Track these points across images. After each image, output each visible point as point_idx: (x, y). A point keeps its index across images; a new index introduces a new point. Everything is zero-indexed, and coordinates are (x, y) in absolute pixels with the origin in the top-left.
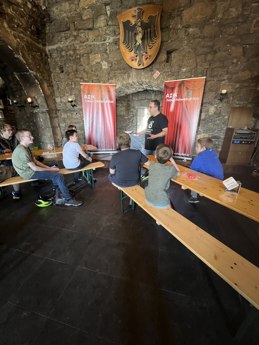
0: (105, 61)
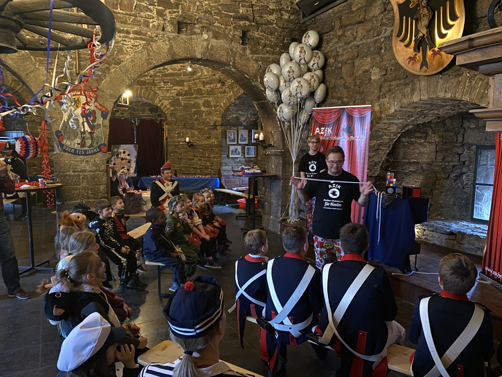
0: (376, 67)
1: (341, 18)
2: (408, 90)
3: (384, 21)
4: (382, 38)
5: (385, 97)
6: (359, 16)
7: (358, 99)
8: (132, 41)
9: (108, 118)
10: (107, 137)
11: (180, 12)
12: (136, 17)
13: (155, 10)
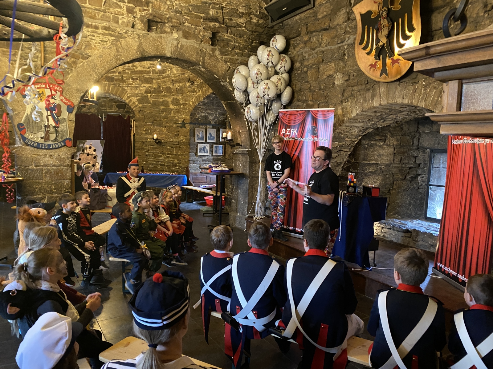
0: (339, 72)
1: (307, 25)
2: (369, 95)
3: (348, 29)
4: (345, 45)
5: (348, 101)
6: (325, 24)
7: (322, 102)
8: (101, 36)
9: (74, 112)
10: (73, 131)
11: (150, 10)
12: (105, 12)
13: (125, 7)
